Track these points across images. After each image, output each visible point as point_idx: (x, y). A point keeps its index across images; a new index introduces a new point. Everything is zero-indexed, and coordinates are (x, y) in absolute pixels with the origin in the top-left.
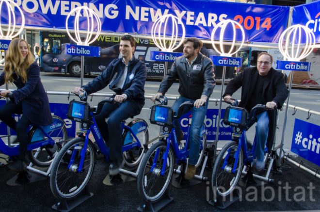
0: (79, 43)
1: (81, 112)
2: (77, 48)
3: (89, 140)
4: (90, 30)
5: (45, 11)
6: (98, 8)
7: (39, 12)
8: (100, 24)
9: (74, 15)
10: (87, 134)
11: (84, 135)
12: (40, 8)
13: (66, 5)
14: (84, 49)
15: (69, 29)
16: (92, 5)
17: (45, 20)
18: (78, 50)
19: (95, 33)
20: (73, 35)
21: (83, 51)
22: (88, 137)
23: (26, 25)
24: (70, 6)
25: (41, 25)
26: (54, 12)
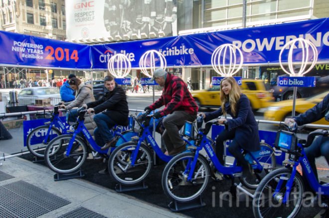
0: (293, 74)
1: (287, 143)
2: (290, 80)
3: (297, 172)
4: (305, 61)
5: (261, 49)
6: (315, 38)
7: (256, 50)
8: (316, 53)
9: (288, 48)
10: (295, 165)
11: (292, 166)
12: (257, 47)
13: (281, 41)
14: (296, 80)
15: (282, 62)
16: (308, 35)
17: (261, 58)
18: (290, 81)
19: (310, 63)
20: (286, 67)
21: (296, 82)
22: (295, 168)
23: (244, 63)
24: (284, 41)
25: (257, 61)
26: (269, 48)
